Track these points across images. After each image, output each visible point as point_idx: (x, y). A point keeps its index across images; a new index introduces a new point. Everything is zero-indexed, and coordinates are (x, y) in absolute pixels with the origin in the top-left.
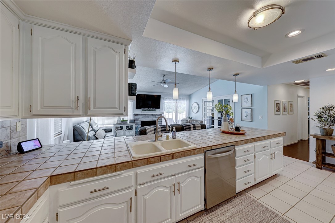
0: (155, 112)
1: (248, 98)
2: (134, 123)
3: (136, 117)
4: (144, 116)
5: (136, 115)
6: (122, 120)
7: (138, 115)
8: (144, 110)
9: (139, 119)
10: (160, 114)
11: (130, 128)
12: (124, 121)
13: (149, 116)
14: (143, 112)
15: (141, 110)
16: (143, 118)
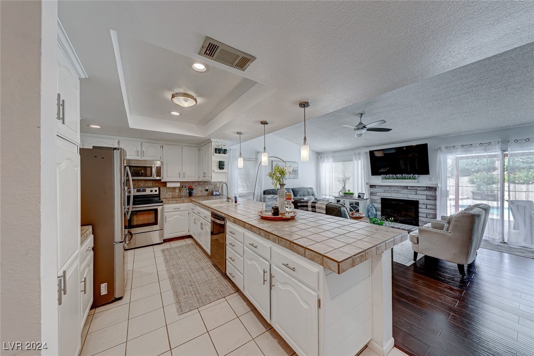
3: (373, 190)
6: (346, 192)
7: (375, 186)
8: (385, 178)
9: (378, 194)
10: (430, 187)
11: (354, 205)
12: (348, 194)
13: (399, 189)
14: (384, 182)
15: (381, 179)
16: (384, 192)
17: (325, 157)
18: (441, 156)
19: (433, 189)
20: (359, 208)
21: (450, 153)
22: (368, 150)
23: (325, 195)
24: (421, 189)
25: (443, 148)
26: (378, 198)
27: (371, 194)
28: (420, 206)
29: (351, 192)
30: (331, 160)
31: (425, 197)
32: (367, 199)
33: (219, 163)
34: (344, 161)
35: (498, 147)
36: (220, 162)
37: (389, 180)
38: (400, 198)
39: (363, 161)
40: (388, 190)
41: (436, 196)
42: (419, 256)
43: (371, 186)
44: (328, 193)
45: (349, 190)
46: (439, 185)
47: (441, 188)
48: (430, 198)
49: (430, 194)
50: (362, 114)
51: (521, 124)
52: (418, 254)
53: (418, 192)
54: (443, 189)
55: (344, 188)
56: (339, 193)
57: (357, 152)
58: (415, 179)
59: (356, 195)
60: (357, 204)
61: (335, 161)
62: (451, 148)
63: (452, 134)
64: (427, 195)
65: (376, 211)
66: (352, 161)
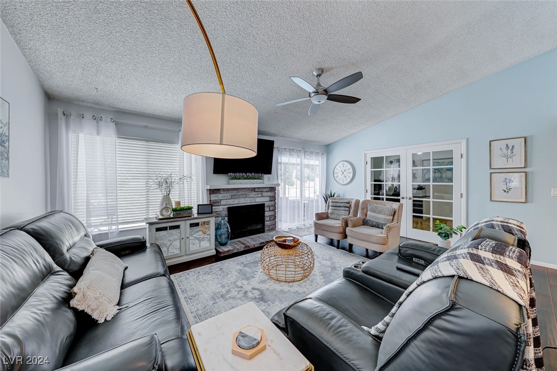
0: (260, 183)
1: (513, 147)
2: (212, 213)
3: (214, 197)
4: (234, 193)
5: (212, 191)
6: (174, 207)
7: (218, 190)
8: (235, 178)
9: (222, 203)
12: (181, 210)
14: (234, 183)
16: (231, 199)
19: (273, 189)
24: (265, 190)
26: (223, 209)
27: (213, 203)
28: (265, 209)
38: (248, 204)
40: (235, 195)
41: (275, 196)
48: (271, 199)
49: (272, 195)
53: (264, 194)
64: (269, 197)
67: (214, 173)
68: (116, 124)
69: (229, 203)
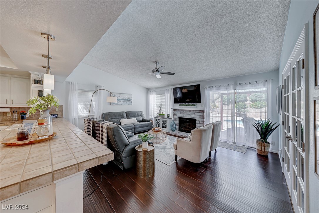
6: (160, 114)
7: (176, 110)
9: (177, 115)
10: (201, 111)
11: (164, 122)
12: (162, 115)
13: (187, 112)
14: (180, 108)
15: (178, 105)
16: (180, 114)
17: (151, 91)
18: (207, 92)
19: (203, 112)
20: (167, 124)
21: (211, 90)
22: (172, 87)
23: (151, 116)
24: (197, 112)
25: (207, 87)
26: (177, 118)
27: (174, 115)
28: (197, 122)
29: (164, 114)
30: (154, 93)
31: (199, 117)
32: (172, 118)
33: (39, 93)
34: (162, 94)
35: (232, 87)
36: (39, 91)
37: (182, 106)
38: (188, 118)
39: (170, 94)
40: (182, 113)
41: (204, 116)
42: (178, 158)
43: (175, 110)
44: (152, 115)
45: (163, 113)
46: (205, 110)
47: (206, 111)
48: (201, 117)
49: (201, 115)
50: (157, 62)
51: (242, 74)
52: (178, 156)
53: (196, 114)
54: (207, 112)
55: (160, 111)
56: (157, 114)
57: (167, 88)
58: (194, 106)
59: (166, 116)
60: (166, 121)
61: (157, 94)
62: (211, 88)
63: (211, 79)
64: (200, 116)
65: (176, 125)
66: (165, 94)
67: (175, 103)
68: (156, 91)
69: (180, 116)
